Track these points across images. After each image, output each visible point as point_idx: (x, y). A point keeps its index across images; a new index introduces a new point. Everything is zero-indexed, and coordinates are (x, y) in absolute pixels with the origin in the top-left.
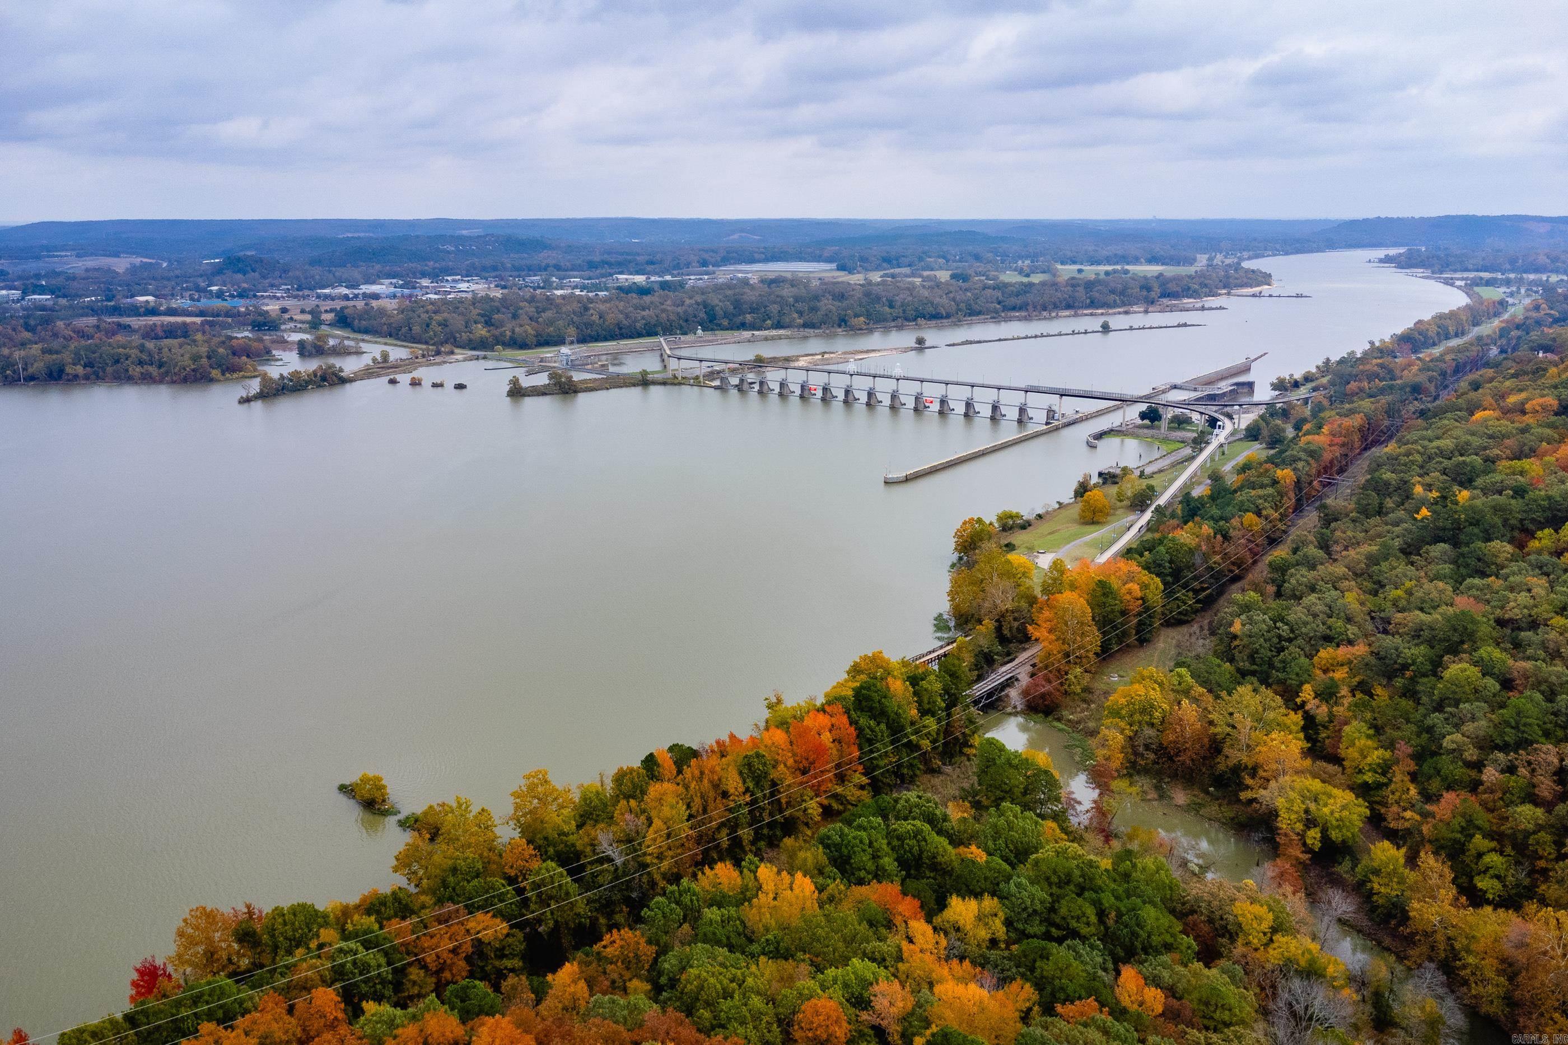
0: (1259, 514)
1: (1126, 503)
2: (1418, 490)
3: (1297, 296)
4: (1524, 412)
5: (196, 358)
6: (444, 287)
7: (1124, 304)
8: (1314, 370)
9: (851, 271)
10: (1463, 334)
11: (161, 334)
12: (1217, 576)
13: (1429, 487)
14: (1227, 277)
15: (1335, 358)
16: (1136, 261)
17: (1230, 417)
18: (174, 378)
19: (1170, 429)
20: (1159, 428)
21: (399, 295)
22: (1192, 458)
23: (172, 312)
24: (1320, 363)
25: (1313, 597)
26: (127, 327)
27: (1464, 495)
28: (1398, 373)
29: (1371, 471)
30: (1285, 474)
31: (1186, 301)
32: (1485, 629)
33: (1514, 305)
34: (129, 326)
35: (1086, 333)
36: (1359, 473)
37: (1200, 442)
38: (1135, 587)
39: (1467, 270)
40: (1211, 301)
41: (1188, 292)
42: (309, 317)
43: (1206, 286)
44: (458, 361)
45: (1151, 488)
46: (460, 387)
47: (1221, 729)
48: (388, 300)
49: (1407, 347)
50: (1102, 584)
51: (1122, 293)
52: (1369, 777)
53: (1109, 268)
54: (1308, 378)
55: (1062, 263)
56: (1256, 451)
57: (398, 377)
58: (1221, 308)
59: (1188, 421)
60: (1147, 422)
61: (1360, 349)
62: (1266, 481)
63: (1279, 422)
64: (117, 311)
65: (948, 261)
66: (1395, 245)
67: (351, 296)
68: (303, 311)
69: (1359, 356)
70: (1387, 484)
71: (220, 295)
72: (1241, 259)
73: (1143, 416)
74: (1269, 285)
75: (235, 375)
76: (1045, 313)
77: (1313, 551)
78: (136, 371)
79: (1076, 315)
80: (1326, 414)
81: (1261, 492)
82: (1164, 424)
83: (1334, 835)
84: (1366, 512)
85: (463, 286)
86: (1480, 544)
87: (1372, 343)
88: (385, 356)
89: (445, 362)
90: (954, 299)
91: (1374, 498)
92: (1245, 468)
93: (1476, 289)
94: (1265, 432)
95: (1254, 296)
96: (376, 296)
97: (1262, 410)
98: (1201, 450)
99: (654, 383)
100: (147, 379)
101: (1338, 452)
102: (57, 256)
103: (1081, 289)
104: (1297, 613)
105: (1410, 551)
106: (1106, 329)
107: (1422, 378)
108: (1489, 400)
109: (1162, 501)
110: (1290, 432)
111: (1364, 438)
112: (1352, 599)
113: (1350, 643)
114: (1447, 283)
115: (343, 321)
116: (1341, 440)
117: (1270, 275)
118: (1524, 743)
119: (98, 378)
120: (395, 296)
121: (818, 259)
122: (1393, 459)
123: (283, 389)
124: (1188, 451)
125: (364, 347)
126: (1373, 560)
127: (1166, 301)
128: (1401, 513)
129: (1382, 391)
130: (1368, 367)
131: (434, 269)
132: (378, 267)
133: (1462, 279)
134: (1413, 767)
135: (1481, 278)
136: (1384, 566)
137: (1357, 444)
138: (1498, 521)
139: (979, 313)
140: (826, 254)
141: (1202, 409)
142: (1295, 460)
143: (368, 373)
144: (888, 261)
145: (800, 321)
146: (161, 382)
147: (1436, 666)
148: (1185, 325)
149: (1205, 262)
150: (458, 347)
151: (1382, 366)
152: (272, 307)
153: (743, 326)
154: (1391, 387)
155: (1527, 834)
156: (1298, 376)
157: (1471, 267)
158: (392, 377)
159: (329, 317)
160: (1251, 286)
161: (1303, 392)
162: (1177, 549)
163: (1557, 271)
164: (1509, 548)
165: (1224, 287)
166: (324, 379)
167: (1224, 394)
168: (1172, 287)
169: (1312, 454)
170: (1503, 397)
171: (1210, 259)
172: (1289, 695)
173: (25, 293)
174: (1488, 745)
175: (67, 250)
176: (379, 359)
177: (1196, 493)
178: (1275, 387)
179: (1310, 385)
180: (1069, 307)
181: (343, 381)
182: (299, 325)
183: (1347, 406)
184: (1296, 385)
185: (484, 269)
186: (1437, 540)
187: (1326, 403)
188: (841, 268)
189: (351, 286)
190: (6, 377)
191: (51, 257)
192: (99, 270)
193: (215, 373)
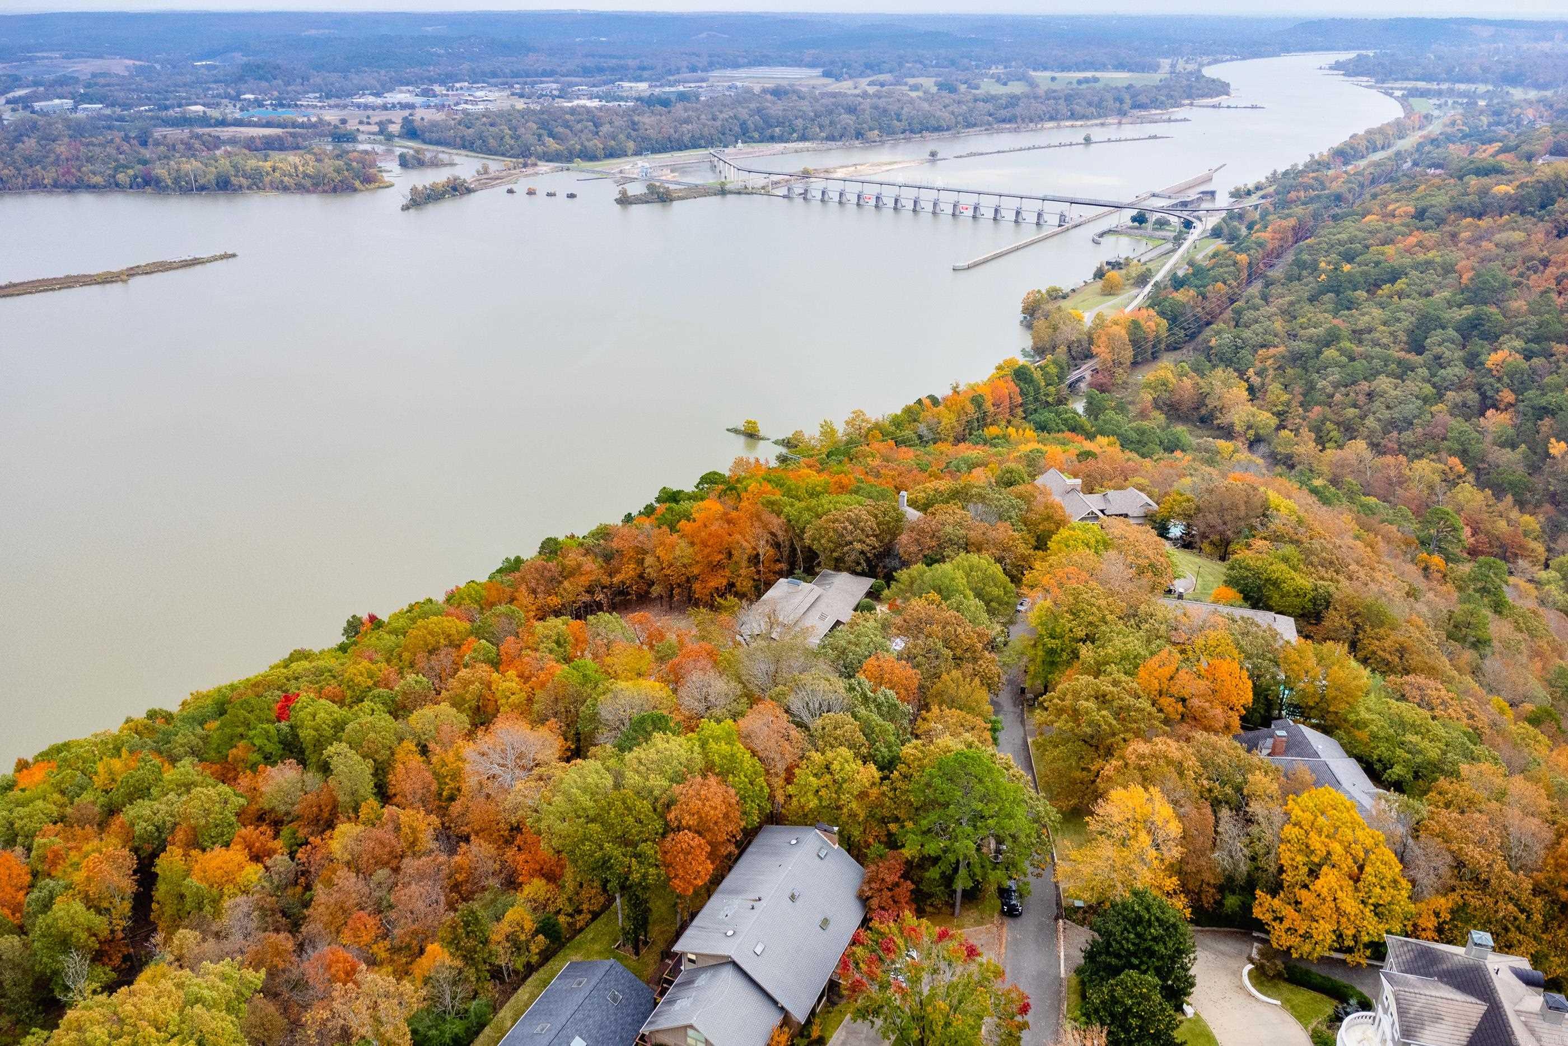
0: (1225, 283)
1: (1131, 281)
2: (1323, 265)
3: (1253, 107)
4: (1394, 216)
6: (463, 95)
7: (1100, 116)
8: (1263, 180)
9: (838, 78)
10: (1389, 146)
12: (1197, 319)
13: (1329, 263)
14: (1190, 87)
15: (1280, 170)
16: (1103, 67)
17: (1200, 220)
19: (1154, 229)
20: (1146, 229)
21: (431, 104)
22: (1174, 251)
23: (240, 123)
24: (1269, 175)
25: (1257, 326)
27: (1347, 268)
28: (1328, 185)
29: (1296, 255)
30: (1243, 258)
31: (1154, 111)
32: (1345, 333)
33: (1439, 117)
34: (220, 137)
35: (1071, 145)
36: (1289, 257)
37: (1178, 240)
38: (1152, 324)
39: (1407, 79)
40: (1179, 113)
41: (1155, 103)
42: (376, 129)
43: (1172, 97)
44: (547, 172)
45: (1149, 270)
46: (572, 196)
47: (1206, 390)
48: (424, 109)
49: (1338, 161)
50: (1134, 322)
51: (1099, 105)
52: (1280, 408)
53: (1081, 75)
54: (1258, 188)
55: (1035, 70)
56: (1219, 244)
57: (513, 187)
58: (1185, 120)
59: (1167, 223)
60: (1136, 224)
61: (1301, 161)
62: (1229, 262)
63: (1236, 223)
64: (188, 121)
65: (925, 66)
66: (1347, 49)
67: (389, 105)
68: (361, 123)
69: (1300, 168)
70: (1305, 262)
71: (260, 104)
72: (1201, 65)
73: (1134, 219)
74: (1228, 94)
75: (372, 186)
76: (1031, 125)
77: (1258, 301)
79: (1059, 127)
80: (1270, 218)
81: (1226, 269)
82: (1149, 225)
83: (1261, 432)
84: (1290, 279)
85: (480, 94)
86: (1350, 292)
87: (1312, 156)
89: (537, 173)
90: (953, 113)
91: (1296, 270)
92: (1215, 255)
93: (1411, 100)
94: (1226, 231)
95: (1214, 106)
96: (412, 106)
97: (1224, 214)
98: (1180, 246)
99: (731, 192)
101: (1277, 243)
102: (45, 58)
103: (1061, 101)
104: (1247, 334)
105: (1312, 299)
106: (1088, 141)
107: (1344, 190)
108: (1376, 208)
109: (1158, 277)
110: (1244, 231)
111: (1296, 234)
112: (1278, 325)
113: (1275, 346)
114: (1386, 94)
115: (413, 133)
116: (1278, 236)
117: (1228, 85)
118: (1354, 383)
119: (258, 188)
120: (428, 106)
121: (799, 63)
122: (1310, 247)
124: (1170, 246)
126: (1292, 304)
127: (1136, 112)
128: (1311, 279)
129: (1312, 200)
130: (1306, 180)
132: (381, 72)
133: (1401, 89)
134: (1302, 398)
135: (1417, 89)
136: (1297, 306)
137: (1290, 239)
138: (1361, 280)
139: (975, 125)
140: (807, 59)
141: (1178, 213)
142: (1249, 249)
143: (483, 182)
144: (871, 67)
145: (823, 134)
146: (314, 192)
147: (1319, 352)
148: (1155, 137)
149: (1167, 68)
150: (537, 159)
151: (1316, 179)
152: (328, 117)
153: (772, 139)
154: (1319, 197)
155: (1349, 420)
156: (1251, 186)
157: (1411, 76)
158: (509, 187)
159: (394, 129)
160: (1211, 97)
161: (1254, 200)
162: (1176, 303)
163: (1485, 81)
164: (1365, 294)
165: (1188, 98)
167: (1192, 202)
168: (1143, 99)
169: (1260, 245)
170: (1386, 206)
171: (1173, 66)
172: (1242, 374)
173: (76, 103)
174: (1336, 386)
175: (45, 51)
176: (480, 170)
177: (1180, 273)
178: (1233, 195)
179: (1260, 193)
180: (1052, 119)
181: (470, 190)
182: (373, 137)
183: (1287, 211)
184: (1249, 193)
185: (484, 75)
186: (1329, 291)
187: (1271, 209)
188: (827, 74)
189: (378, 95)
190: (181, 187)
191: (39, 58)
192: (104, 75)
193: (357, 184)
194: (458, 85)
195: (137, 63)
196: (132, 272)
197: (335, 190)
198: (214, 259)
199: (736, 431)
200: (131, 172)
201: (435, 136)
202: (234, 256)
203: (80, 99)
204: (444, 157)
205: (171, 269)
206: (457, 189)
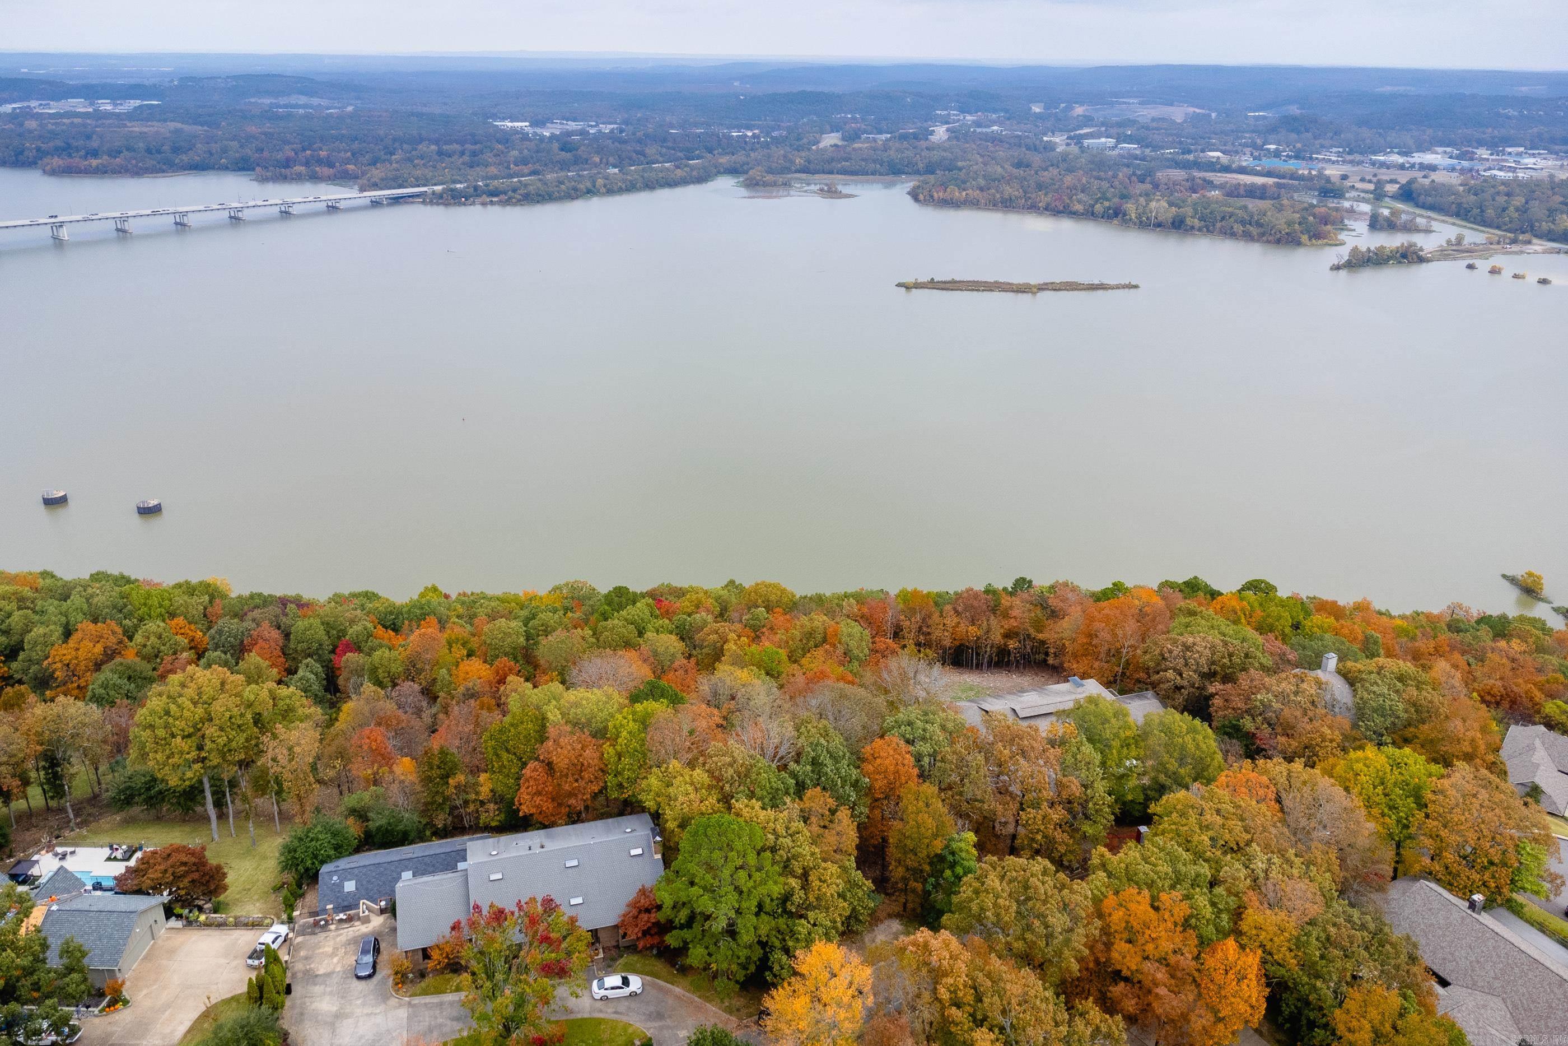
5: (1289, 224)
6: (1506, 161)
11: (1242, 191)
18: (1270, 239)
21: (1458, 168)
23: (1242, 170)
26: (1210, 184)
34: (1212, 182)
42: (1371, 187)
44: (1536, 252)
46: (1544, 282)
48: (1445, 172)
57: (1478, 263)
64: (1197, 165)
67: (1407, 165)
68: (1362, 180)
71: (1277, 154)
75: (1320, 242)
78: (1238, 228)
85: (1529, 161)
88: (1460, 240)
89: (1522, 252)
96: (1433, 168)
100: (1248, 237)
102: (1125, 103)
115: (1407, 194)
119: (1208, 231)
120: (1453, 169)
123: (1368, 261)
125: (1435, 225)
131: (1493, 138)
132: (1430, 132)
143: (1446, 253)
146: (1258, 241)
150: (1536, 236)
152: (1333, 172)
158: (1471, 262)
159: (1391, 188)
166: (1404, 256)
173: (1118, 142)
175: (1131, 97)
176: (1453, 240)
181: (1421, 260)
182: (1362, 195)
185: (1553, 140)
189: (1405, 154)
190: (1141, 222)
191: (1120, 103)
192: (1163, 119)
193: (1304, 238)
194: (1509, 150)
195: (1198, 111)
196: (1042, 288)
197: (1278, 242)
198: (1118, 287)
199: (1512, 580)
200: (1107, 204)
201: (1430, 200)
202: (1136, 287)
203: (1121, 139)
204: (1420, 221)
205: (1076, 289)
206: (1409, 257)
